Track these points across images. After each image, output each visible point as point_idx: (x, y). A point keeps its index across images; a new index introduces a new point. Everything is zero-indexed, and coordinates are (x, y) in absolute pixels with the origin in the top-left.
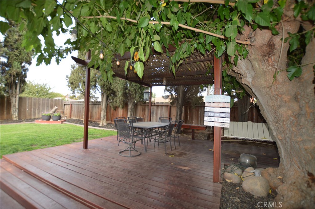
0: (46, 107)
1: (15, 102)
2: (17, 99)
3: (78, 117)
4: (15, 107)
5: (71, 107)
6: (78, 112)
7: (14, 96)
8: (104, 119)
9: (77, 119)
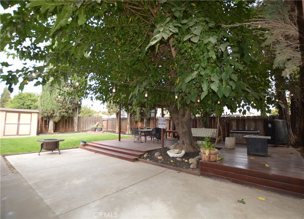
0: (92, 123)
1: (76, 120)
2: (77, 118)
3: (112, 129)
4: (76, 123)
5: (108, 122)
6: (112, 125)
7: (75, 116)
8: (129, 130)
9: (112, 130)
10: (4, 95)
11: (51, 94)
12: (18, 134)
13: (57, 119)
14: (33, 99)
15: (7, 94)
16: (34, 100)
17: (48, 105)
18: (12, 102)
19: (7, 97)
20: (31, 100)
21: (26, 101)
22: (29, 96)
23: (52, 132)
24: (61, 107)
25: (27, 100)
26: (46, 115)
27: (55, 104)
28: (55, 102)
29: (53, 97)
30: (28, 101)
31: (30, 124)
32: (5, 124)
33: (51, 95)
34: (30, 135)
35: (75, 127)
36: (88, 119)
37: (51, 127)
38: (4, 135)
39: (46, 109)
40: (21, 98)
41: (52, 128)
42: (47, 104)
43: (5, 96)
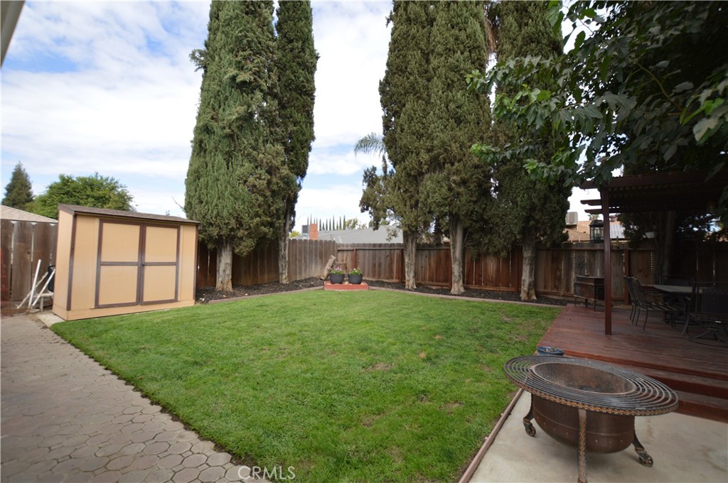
1: (285, 250)
2: (288, 243)
3: (374, 276)
4: (285, 258)
5: (356, 255)
6: (374, 265)
7: (283, 238)
8: (459, 280)
9: (374, 280)
10: (14, 187)
11: (228, 164)
12: (140, 300)
13: (246, 247)
14: (98, 195)
15: (22, 185)
16: (102, 198)
17: (221, 201)
18: (45, 201)
19: (22, 193)
20: (93, 197)
21: (82, 199)
22: (89, 189)
23: (229, 287)
24: (260, 206)
25: (85, 197)
26: (214, 232)
27: (244, 196)
28: (242, 190)
29: (237, 172)
30: (86, 199)
31: (176, 264)
32: (100, 264)
33: (231, 169)
34: (175, 300)
35: (281, 270)
36: (305, 247)
37: (224, 271)
38: (97, 306)
39: (215, 212)
40: (67, 193)
41: (228, 275)
42: (219, 198)
43: (16, 189)
